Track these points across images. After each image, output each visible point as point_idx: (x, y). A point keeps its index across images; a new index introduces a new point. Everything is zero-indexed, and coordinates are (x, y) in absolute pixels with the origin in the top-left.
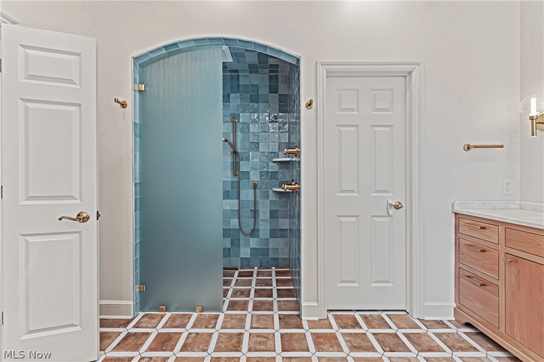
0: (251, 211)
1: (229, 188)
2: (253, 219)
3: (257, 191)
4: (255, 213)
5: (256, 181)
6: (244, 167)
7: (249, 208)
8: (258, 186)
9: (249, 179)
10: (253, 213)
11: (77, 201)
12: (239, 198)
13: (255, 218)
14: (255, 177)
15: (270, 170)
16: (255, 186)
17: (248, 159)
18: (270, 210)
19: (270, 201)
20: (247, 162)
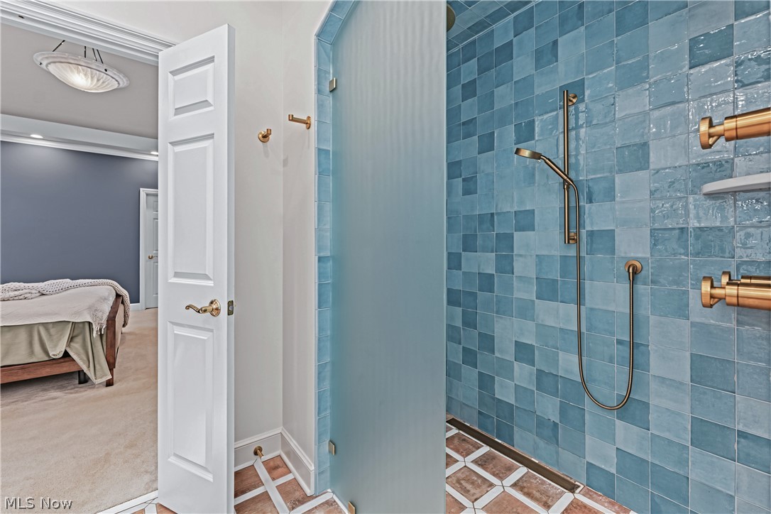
0: (619, 342)
1: (555, 274)
2: (627, 369)
3: (640, 287)
4: (634, 351)
5: (636, 259)
6: (596, 217)
7: (612, 334)
8: (647, 273)
9: (613, 252)
10: (626, 351)
11: (210, 282)
12: (580, 301)
13: (632, 366)
14: (633, 246)
15: (694, 223)
16: (634, 273)
17: (610, 194)
18: (692, 355)
19: (693, 324)
20: (607, 205)
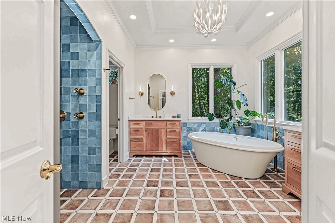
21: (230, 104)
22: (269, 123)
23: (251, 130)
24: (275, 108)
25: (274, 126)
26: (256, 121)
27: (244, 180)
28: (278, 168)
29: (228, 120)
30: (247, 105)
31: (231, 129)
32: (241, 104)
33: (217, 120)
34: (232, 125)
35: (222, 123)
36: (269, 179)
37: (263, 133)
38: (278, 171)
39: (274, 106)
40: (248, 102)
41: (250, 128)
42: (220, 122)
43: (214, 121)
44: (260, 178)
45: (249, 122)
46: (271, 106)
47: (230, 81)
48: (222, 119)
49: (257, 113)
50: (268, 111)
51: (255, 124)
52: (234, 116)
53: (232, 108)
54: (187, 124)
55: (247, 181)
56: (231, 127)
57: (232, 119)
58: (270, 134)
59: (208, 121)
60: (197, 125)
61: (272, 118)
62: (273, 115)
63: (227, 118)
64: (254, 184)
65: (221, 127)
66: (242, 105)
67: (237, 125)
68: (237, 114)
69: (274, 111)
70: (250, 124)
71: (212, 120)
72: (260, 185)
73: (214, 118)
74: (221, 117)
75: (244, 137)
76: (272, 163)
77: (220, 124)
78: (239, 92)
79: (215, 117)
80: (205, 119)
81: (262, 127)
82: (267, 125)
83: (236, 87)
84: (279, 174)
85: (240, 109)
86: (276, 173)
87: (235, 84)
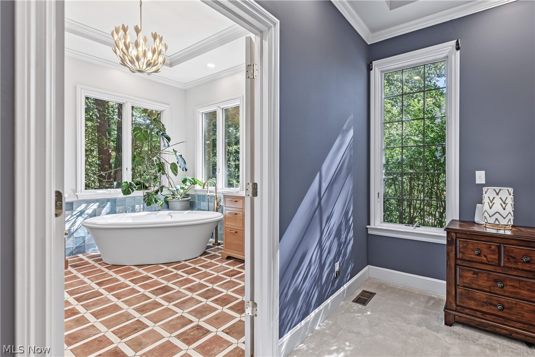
21: (161, 168)
22: (210, 192)
23: (190, 203)
24: (216, 173)
25: (215, 194)
26: (195, 191)
27: (183, 263)
28: (219, 241)
29: (157, 192)
30: (186, 170)
31: (161, 205)
32: (179, 168)
33: (139, 194)
34: (163, 198)
35: (148, 197)
36: (210, 253)
37: (204, 204)
38: (219, 244)
39: (216, 171)
40: (187, 166)
41: (189, 200)
42: (144, 196)
43: (133, 194)
44: (201, 256)
45: (187, 193)
46: (212, 171)
47: (162, 134)
48: (147, 191)
49: (198, 180)
50: (209, 178)
51: (194, 195)
52: (167, 185)
53: (163, 174)
54: (74, 204)
55: (187, 263)
56: (162, 202)
57: (164, 189)
58: (211, 205)
59: (121, 195)
60: (98, 204)
61: (214, 186)
62: (215, 182)
63: (156, 188)
64: (195, 263)
65: (145, 204)
66: (179, 170)
67: (171, 198)
68: (171, 182)
69: (216, 178)
70: (188, 195)
71: (130, 193)
72: (202, 261)
73: (133, 191)
74: (146, 188)
75: (183, 213)
76: (213, 239)
77: (144, 200)
78: (175, 152)
79: (135, 188)
80: (116, 193)
81: (202, 198)
82: (209, 194)
83: (170, 144)
84: (220, 247)
85: (176, 175)
86: (217, 247)
87: (169, 139)
